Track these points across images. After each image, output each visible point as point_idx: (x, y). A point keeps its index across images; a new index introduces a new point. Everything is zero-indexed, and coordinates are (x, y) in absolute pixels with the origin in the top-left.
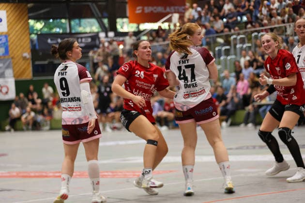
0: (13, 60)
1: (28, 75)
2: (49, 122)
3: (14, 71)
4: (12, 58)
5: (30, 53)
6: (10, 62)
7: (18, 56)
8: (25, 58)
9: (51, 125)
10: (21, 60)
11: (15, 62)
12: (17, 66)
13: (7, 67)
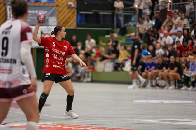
0: (58, 8)
1: (72, 24)
2: (90, 74)
3: (58, 19)
4: (57, 6)
5: (75, 2)
6: (55, 9)
7: (62, 4)
8: (69, 7)
9: (92, 77)
10: (66, 8)
11: (60, 10)
12: (61, 14)
13: (51, 15)
